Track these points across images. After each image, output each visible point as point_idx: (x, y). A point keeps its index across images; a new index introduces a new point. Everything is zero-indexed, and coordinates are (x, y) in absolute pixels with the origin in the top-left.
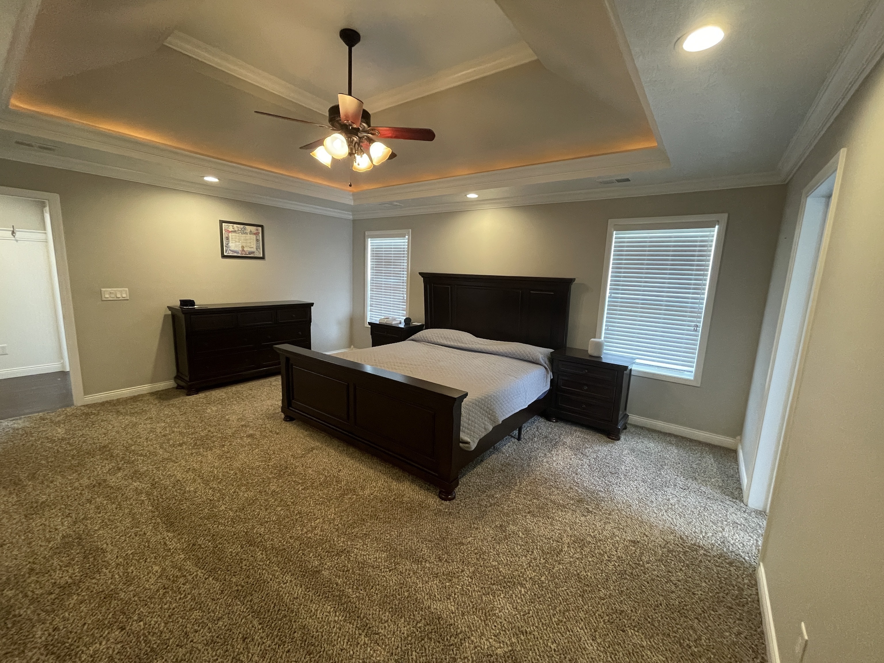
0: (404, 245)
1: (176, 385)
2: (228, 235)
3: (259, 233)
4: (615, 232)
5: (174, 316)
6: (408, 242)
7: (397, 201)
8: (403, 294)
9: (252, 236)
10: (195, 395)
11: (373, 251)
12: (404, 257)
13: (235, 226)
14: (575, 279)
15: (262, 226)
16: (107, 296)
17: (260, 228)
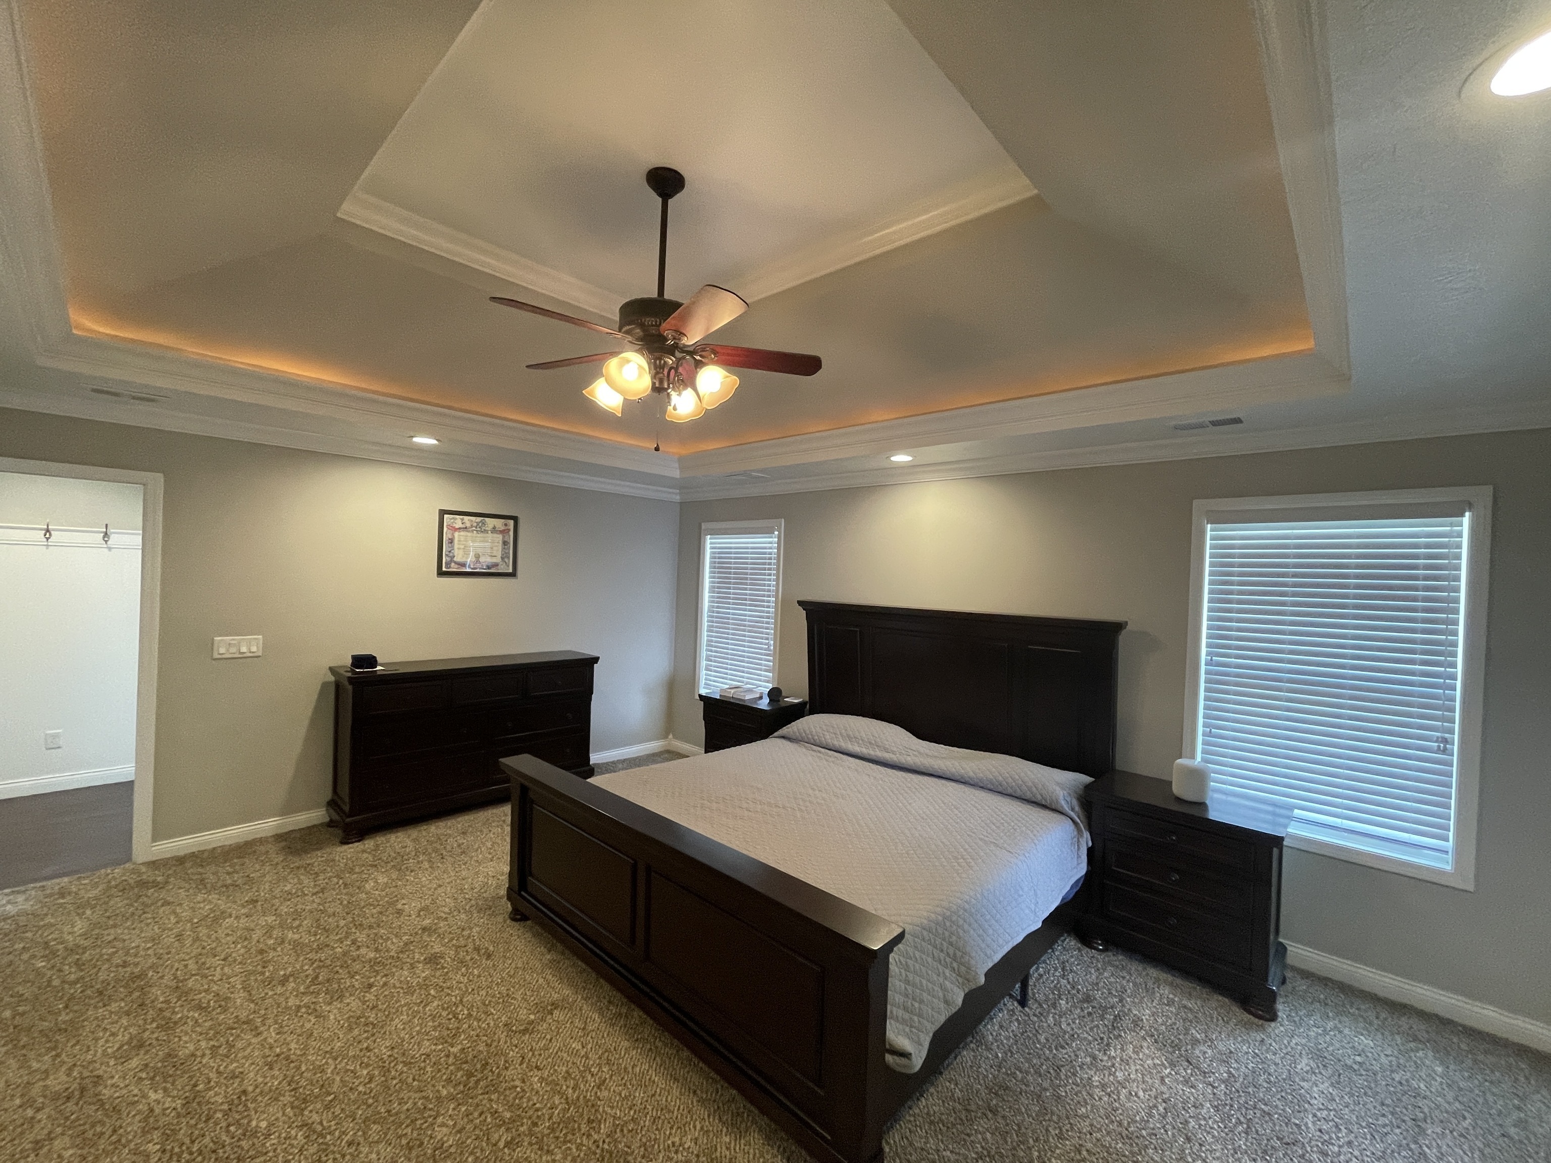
0: (771, 548)
1: (327, 819)
2: (453, 535)
3: (509, 530)
4: (1209, 526)
5: (338, 686)
6: (779, 543)
7: (758, 471)
8: (767, 639)
9: (495, 535)
10: (356, 844)
11: (715, 558)
12: (770, 569)
13: (466, 518)
14: (1126, 623)
15: (515, 519)
16: (222, 650)
17: (511, 522)
